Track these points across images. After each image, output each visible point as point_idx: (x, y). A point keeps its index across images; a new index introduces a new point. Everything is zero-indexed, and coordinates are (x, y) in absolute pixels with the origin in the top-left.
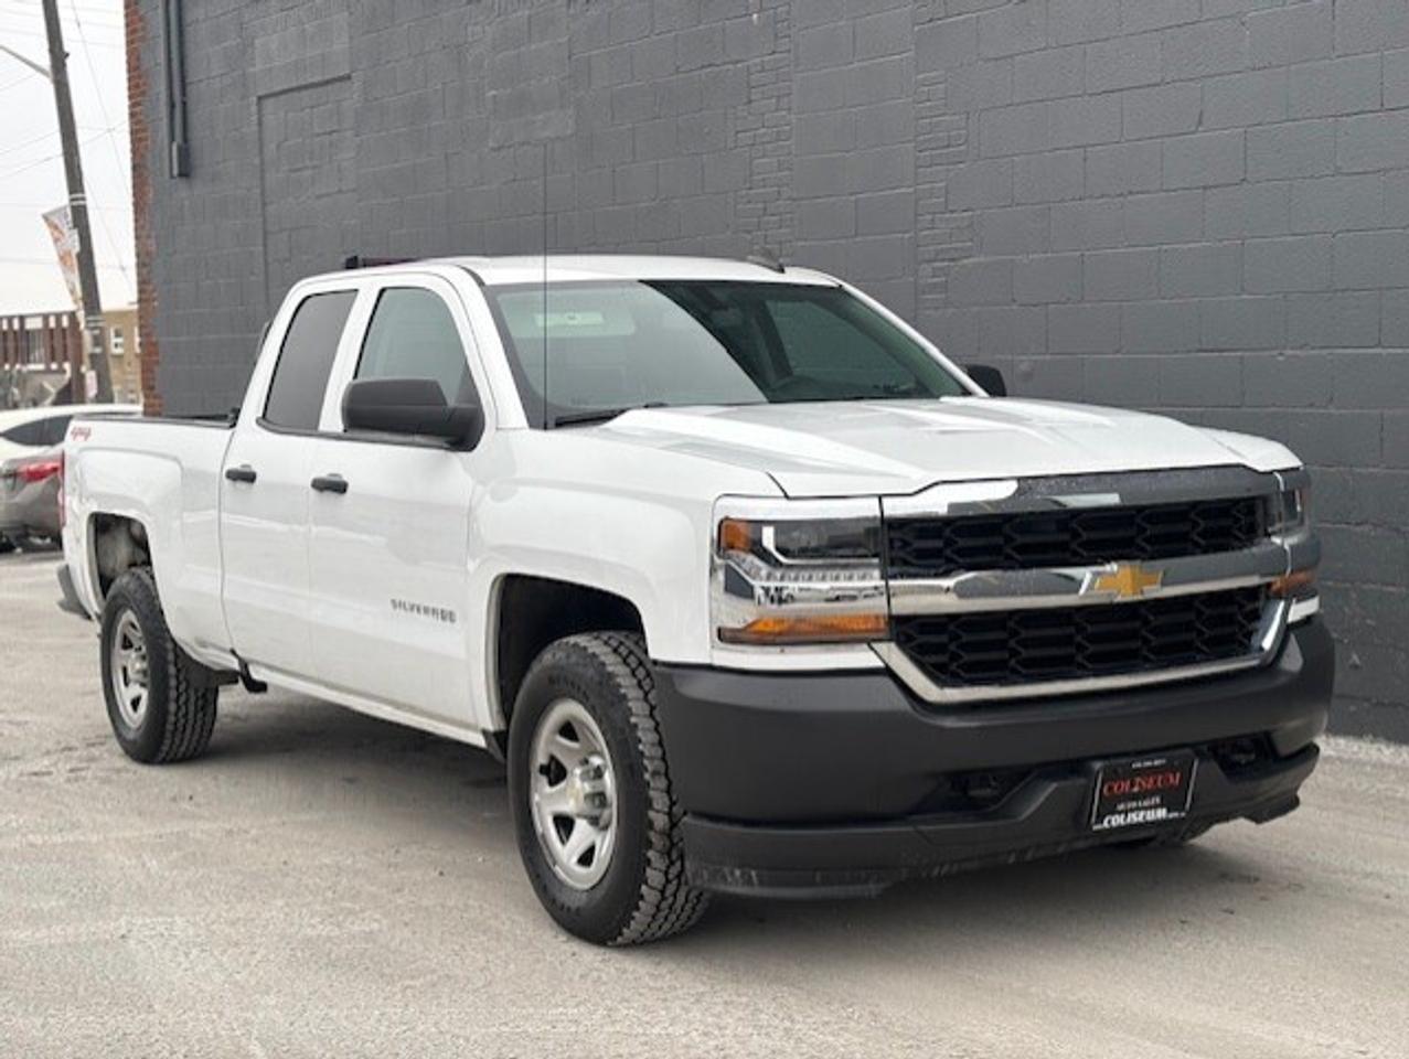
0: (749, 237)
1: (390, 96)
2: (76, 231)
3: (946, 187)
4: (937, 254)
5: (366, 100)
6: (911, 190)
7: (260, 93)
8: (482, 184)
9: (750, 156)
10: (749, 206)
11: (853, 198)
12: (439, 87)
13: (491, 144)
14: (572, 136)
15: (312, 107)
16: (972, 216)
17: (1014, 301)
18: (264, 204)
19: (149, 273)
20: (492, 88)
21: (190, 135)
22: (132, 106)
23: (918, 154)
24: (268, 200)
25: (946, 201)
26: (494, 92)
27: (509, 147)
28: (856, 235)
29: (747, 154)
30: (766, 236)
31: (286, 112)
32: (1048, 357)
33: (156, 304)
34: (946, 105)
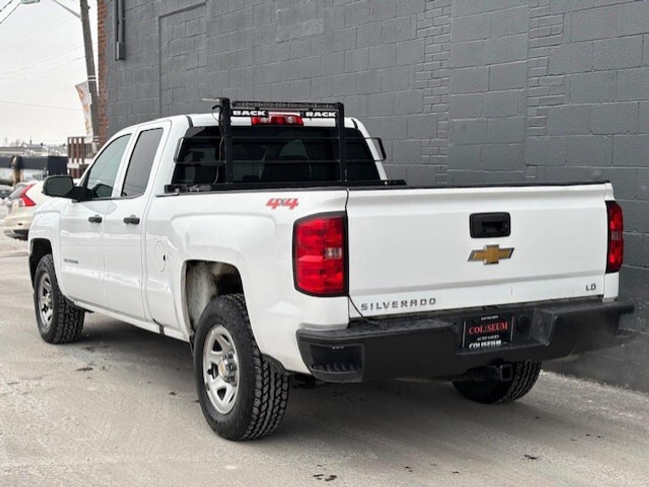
0: (421, 91)
1: (226, 14)
2: (90, 94)
3: (548, 59)
4: (540, 103)
5: (213, 17)
6: (526, 61)
7: (161, 14)
8: (272, 62)
9: (425, 43)
10: (423, 72)
11: (488, 67)
12: (251, 8)
13: (277, 39)
14: (321, 34)
15: (186, 22)
16: (565, 78)
17: (591, 132)
18: (161, 74)
19: (105, 110)
20: (279, 8)
21: (126, 39)
22: (99, 24)
23: (530, 40)
24: (162, 72)
25: (548, 69)
26: (279, 10)
27: (287, 41)
28: (489, 91)
29: (423, 42)
30: (432, 91)
31: (173, 25)
32: (612, 167)
33: (107, 127)
34: (550, 8)
